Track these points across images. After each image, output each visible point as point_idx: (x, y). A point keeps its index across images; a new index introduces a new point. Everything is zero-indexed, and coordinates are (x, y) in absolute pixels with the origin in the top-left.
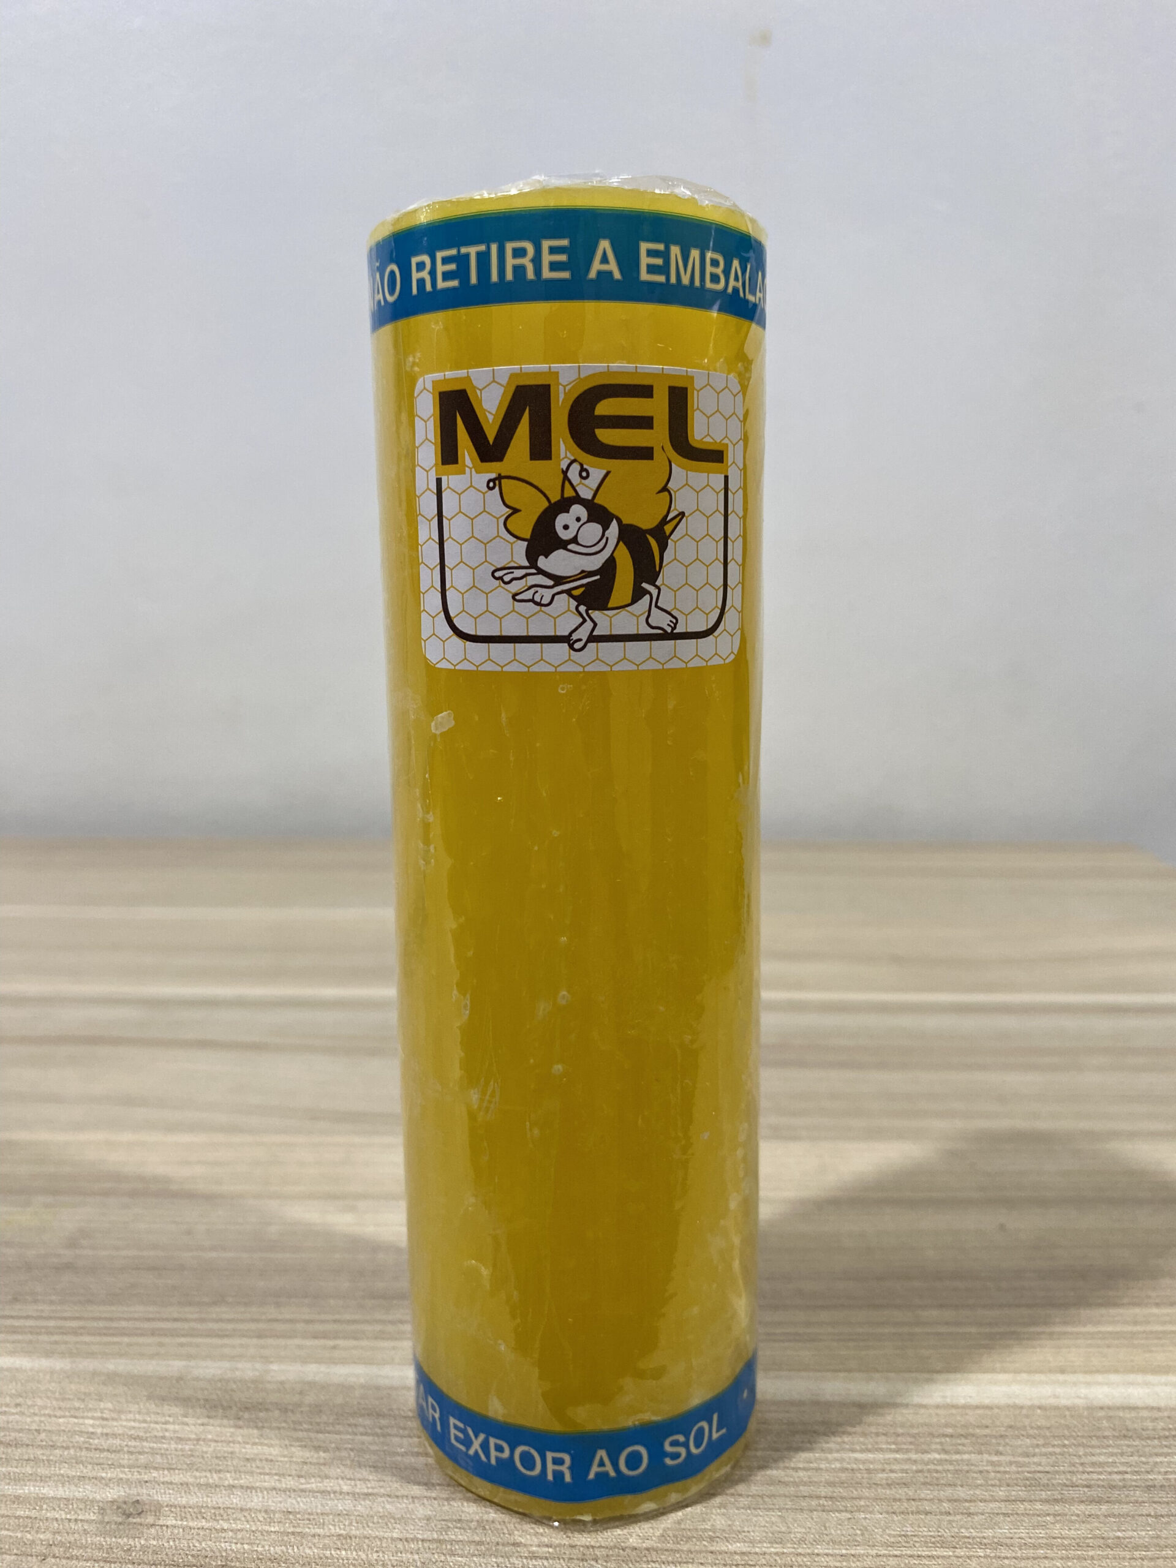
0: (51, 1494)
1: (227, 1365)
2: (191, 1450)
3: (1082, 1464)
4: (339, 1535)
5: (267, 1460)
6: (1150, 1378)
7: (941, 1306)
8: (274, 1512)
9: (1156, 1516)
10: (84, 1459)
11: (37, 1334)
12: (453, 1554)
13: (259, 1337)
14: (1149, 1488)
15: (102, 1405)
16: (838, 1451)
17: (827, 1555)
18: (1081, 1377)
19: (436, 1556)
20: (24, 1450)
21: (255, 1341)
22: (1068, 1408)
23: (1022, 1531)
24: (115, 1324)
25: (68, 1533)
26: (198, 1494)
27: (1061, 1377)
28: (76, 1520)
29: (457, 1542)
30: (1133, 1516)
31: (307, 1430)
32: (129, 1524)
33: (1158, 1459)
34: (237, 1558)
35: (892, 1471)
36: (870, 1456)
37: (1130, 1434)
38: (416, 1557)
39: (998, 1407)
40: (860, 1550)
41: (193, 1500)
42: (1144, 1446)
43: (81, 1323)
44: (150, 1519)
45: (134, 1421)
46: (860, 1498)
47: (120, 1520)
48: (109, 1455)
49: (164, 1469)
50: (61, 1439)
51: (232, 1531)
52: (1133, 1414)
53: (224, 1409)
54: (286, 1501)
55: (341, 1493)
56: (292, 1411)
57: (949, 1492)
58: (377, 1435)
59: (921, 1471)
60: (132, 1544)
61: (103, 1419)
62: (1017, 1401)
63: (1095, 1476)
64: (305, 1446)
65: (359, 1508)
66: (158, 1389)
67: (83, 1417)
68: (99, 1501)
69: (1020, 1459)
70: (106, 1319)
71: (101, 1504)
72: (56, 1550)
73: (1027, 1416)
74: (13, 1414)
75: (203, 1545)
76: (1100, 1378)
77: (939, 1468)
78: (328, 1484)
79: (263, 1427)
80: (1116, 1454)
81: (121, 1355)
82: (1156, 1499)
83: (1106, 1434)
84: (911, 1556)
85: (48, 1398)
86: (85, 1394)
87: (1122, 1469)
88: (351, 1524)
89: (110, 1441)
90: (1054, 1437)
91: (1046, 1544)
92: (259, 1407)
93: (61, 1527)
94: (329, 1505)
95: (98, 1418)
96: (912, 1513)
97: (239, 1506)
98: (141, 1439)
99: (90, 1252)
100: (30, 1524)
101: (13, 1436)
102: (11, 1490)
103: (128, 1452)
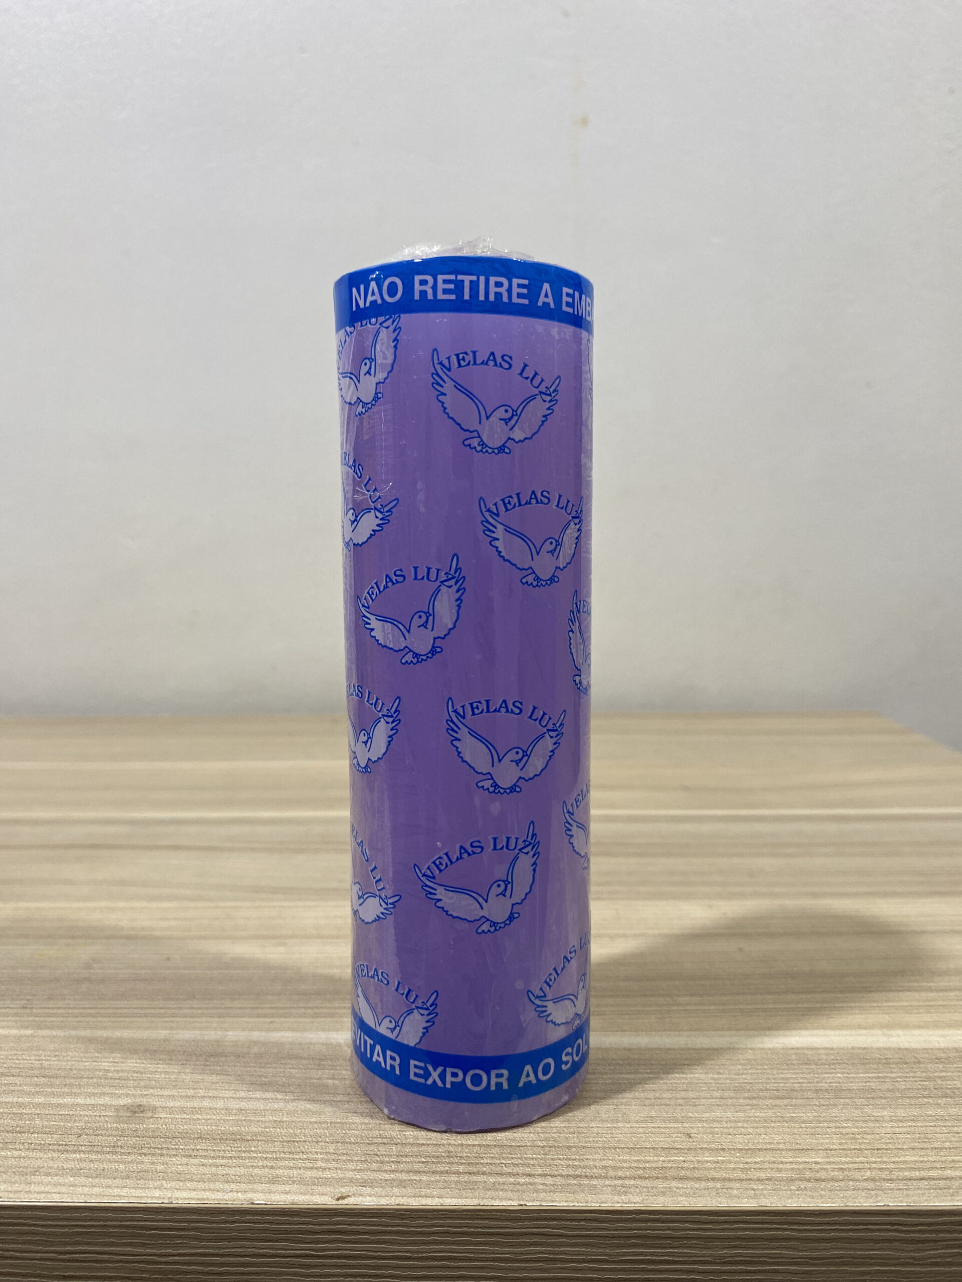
0: (82, 1102)
1: (198, 1032)
2: (175, 1078)
3: (774, 1079)
4: (275, 1121)
5: (226, 1083)
6: (828, 1032)
7: (691, 995)
8: (232, 1110)
10: (103, 1083)
11: (67, 1017)
12: (350, 1129)
13: (220, 1017)
14: (817, 1091)
15: (114, 1055)
16: (611, 1074)
17: (598, 1127)
18: (782, 1032)
19: (339, 1131)
20: (63, 1079)
21: (216, 1019)
22: (770, 1049)
23: (729, 1114)
24: (120, 1011)
25: (95, 1122)
26: (181, 1101)
27: (768, 1032)
28: (100, 1116)
29: (354, 1123)
30: (804, 1106)
31: (252, 1067)
32: (135, 1117)
33: (826, 1076)
34: (208, 1134)
36: (632, 1076)
37: (810, 1062)
38: (326, 1131)
40: (620, 1125)
41: (177, 1104)
42: (817, 1069)
43: (98, 1011)
44: (149, 1114)
45: (136, 1063)
46: (623, 1098)
47: (129, 1115)
48: (120, 1081)
49: (157, 1088)
50: (87, 1073)
51: (204, 1119)
52: (814, 1052)
53: (197, 1056)
54: (240, 1104)
55: (276, 1099)
56: (243, 1057)
57: (683, 1094)
58: (301, 1069)
59: (665, 1083)
60: (138, 1127)
61: (114, 1062)
62: (736, 1046)
63: (782, 1085)
64: (252, 1075)
65: (289, 1106)
66: (151, 1046)
67: (101, 1062)
69: (734, 1077)
70: (113, 1008)
71: (116, 1107)
72: (87, 1131)
73: (741, 1054)
74: (53, 1061)
75: (185, 1127)
76: (794, 1032)
77: (679, 1082)
79: (223, 1065)
80: (798, 1073)
81: (125, 1028)
82: (822, 1096)
83: (794, 1062)
84: (653, 1127)
85: (76, 1051)
86: (101, 1049)
87: (800, 1081)
88: (283, 1115)
89: (121, 1074)
90: (758, 1064)
91: (744, 1120)
92: (222, 1054)
93: (90, 1119)
94: (269, 1105)
95: (111, 1062)
96: (657, 1105)
97: (208, 1106)
98: (142, 1073)
99: (100, 971)
100: (69, 1118)
101: (54, 1072)
102: (54, 1101)
103: (133, 1080)
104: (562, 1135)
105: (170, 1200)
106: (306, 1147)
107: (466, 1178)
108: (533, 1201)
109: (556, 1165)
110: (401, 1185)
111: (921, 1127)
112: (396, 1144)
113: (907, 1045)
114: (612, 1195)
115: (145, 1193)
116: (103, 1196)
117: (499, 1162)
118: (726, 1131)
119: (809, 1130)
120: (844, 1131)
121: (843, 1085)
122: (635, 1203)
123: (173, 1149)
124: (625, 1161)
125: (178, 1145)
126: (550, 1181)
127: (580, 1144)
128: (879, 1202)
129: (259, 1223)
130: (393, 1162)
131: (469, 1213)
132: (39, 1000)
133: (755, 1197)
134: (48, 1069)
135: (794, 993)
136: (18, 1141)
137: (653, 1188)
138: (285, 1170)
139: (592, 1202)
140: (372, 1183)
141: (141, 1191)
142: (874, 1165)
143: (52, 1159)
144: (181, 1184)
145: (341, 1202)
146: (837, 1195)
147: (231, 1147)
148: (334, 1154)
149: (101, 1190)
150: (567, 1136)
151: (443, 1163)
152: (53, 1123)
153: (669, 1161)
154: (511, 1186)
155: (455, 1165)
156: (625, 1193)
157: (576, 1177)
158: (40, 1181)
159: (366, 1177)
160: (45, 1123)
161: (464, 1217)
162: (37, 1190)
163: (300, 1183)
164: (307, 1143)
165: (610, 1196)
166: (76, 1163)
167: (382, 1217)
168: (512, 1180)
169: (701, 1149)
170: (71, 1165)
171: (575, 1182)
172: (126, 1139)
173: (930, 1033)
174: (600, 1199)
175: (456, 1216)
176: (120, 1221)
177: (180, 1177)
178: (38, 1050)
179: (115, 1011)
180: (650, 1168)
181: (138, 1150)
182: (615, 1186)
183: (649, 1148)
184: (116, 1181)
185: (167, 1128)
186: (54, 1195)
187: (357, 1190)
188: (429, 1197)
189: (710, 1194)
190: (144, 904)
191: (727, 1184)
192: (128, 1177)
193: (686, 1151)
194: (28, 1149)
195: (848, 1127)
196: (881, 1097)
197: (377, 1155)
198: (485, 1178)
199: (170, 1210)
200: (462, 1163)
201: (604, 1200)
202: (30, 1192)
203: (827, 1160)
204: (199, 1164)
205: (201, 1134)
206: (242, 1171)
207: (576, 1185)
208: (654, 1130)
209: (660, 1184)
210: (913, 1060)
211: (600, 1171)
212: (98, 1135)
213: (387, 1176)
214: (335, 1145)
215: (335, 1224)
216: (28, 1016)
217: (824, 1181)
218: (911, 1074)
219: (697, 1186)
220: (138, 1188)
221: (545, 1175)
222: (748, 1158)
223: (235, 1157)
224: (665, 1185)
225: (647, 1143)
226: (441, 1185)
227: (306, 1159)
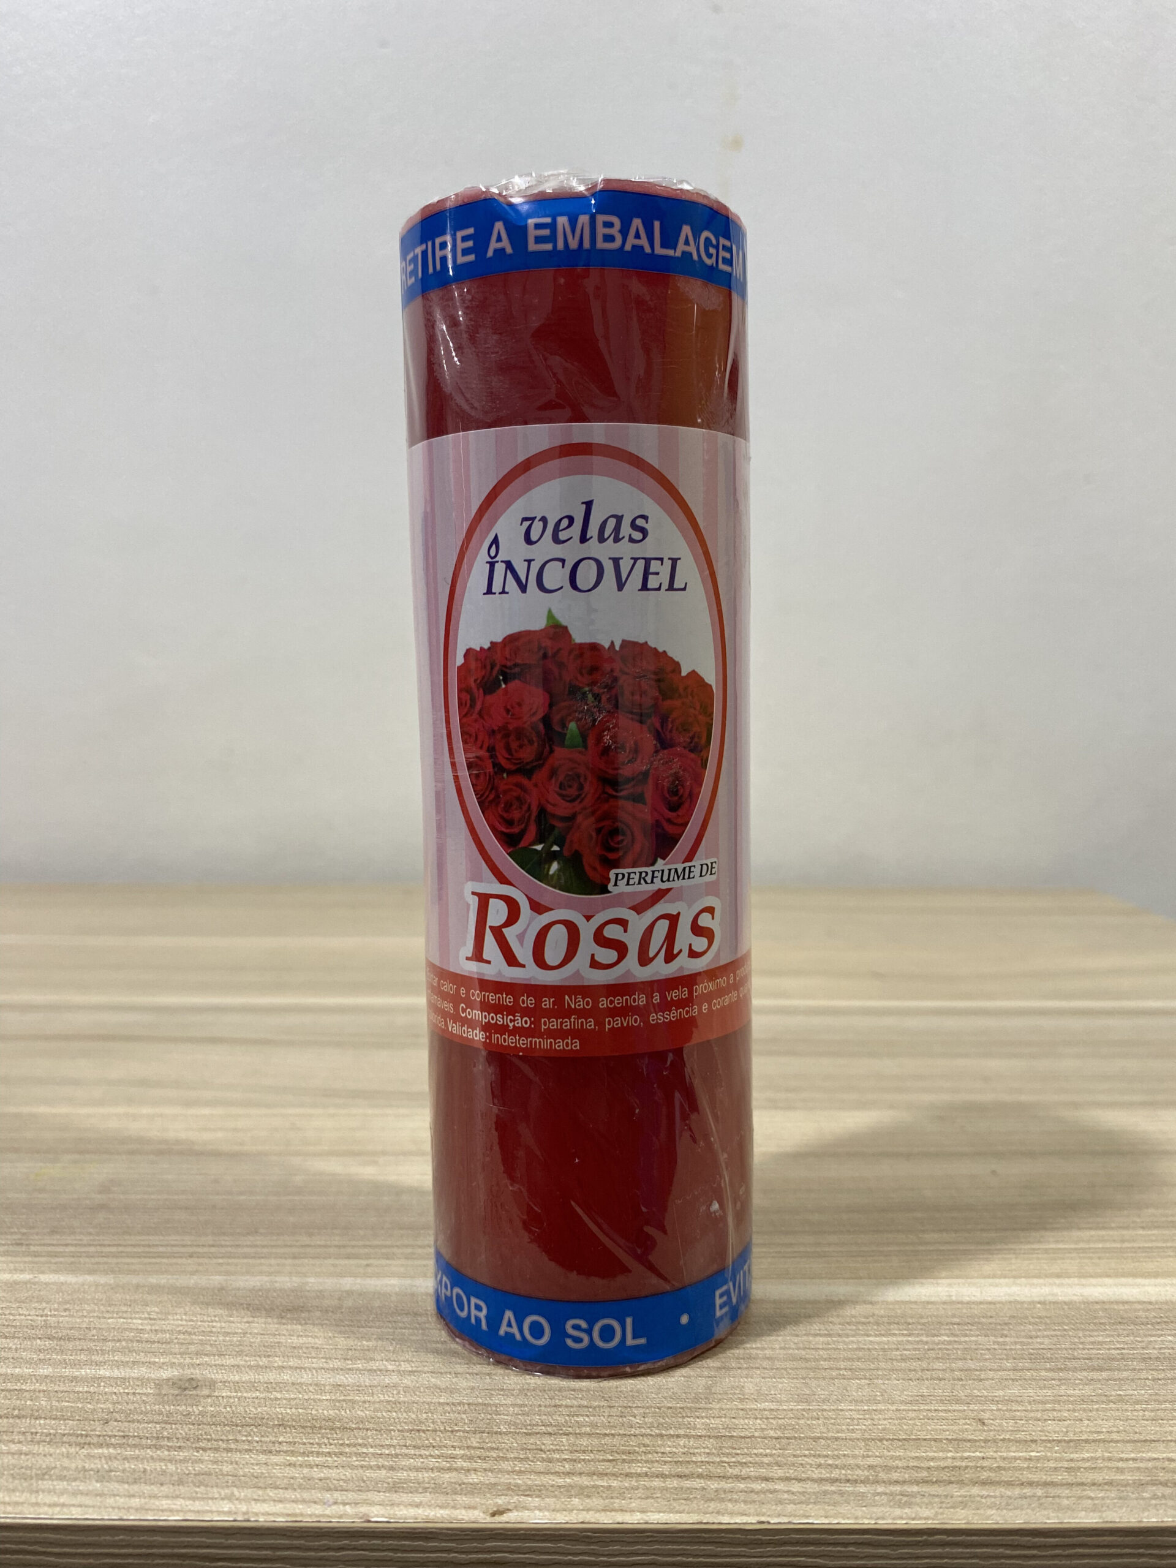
0: (108, 1374)
1: (266, 1279)
2: (239, 1341)
3: (1082, 1343)
4: (388, 1402)
5: (312, 1347)
6: (1139, 1281)
7: (941, 1231)
8: (324, 1385)
9: (1154, 1380)
10: (136, 1349)
11: (78, 1257)
12: (498, 1413)
13: (294, 1258)
14: (1144, 1360)
15: (149, 1309)
16: (853, 1336)
17: (851, 1410)
18: (1076, 1280)
20: (77, 1343)
21: (289, 1261)
22: (1065, 1303)
23: (1031, 1392)
24: (151, 1250)
25: (127, 1403)
26: (250, 1373)
27: (1057, 1281)
28: (134, 1393)
29: (502, 1405)
30: (1132, 1380)
31: (349, 1326)
32: (186, 1395)
33: (1152, 1339)
34: (293, 1420)
35: (905, 1350)
37: (1125, 1321)
38: (464, 1416)
39: (999, 1303)
40: (881, 1407)
41: (246, 1378)
42: (1138, 1329)
43: (121, 1249)
44: (206, 1392)
45: (181, 1320)
46: (877, 1369)
47: (176, 1392)
48: (160, 1345)
49: (214, 1355)
50: (112, 1334)
51: (286, 1399)
52: (1127, 1307)
53: (266, 1310)
54: (335, 1377)
55: (387, 1371)
56: (332, 1312)
57: (960, 1364)
58: (417, 1329)
59: (932, 1349)
60: (191, 1410)
61: (150, 1319)
62: (1018, 1299)
63: (1095, 1352)
64: (349, 1337)
65: (405, 1381)
66: (202, 1296)
67: (131, 1318)
68: (155, 1380)
69: (1024, 1340)
70: (144, 1246)
71: (157, 1382)
72: (117, 1416)
73: (1027, 1309)
74: (62, 1316)
75: (259, 1410)
76: (1093, 1281)
77: (950, 1347)
78: (374, 1365)
79: (306, 1324)
80: (1113, 1336)
81: (162, 1273)
82: (1153, 1367)
83: (1103, 1321)
84: (928, 1410)
85: (95, 1304)
86: (131, 1301)
87: (1122, 1346)
88: (398, 1393)
89: (160, 1335)
90: (1054, 1323)
91: (1053, 1401)
92: (301, 1309)
93: (120, 1399)
94: (377, 1379)
95: (146, 1319)
96: (927, 1379)
97: (290, 1381)
98: (190, 1334)
99: (122, 1197)
100: (91, 1397)
101: (65, 1332)
102: (67, 1372)
103: (178, 1343)
104: (802, 1422)
105: (246, 1517)
106: (438, 1439)
107: (675, 1483)
108: (779, 1516)
109: (802, 1464)
110: (582, 1494)
112: (567, 1435)
114: (890, 1507)
115: (208, 1505)
116: (147, 1510)
117: (718, 1460)
118: (1032, 1415)
119: (1146, 1413)
122: (926, 1519)
123: (244, 1441)
124: (900, 1458)
125: (250, 1435)
126: (796, 1487)
127: (830, 1434)
129: (378, 1550)
130: (565, 1460)
131: (686, 1535)
132: (37, 1234)
133: (1095, 1509)
134: (55, 1328)
136: (16, 1430)
137: (946, 1496)
138: (410, 1473)
139: (863, 1518)
140: (540, 1491)
141: (202, 1503)
143: (68, 1456)
144: (260, 1492)
145: (497, 1519)
147: (328, 1438)
148: (479, 1448)
149: (143, 1500)
150: (809, 1422)
151: (639, 1461)
152: (66, 1404)
153: (963, 1459)
154: (742, 1496)
155: (655, 1465)
156: (909, 1505)
157: (833, 1481)
158: (51, 1487)
159: (529, 1482)
160: (54, 1403)
161: (679, 1540)
162: (48, 1502)
163: (434, 1491)
164: (438, 1433)
165: (888, 1509)
166: (104, 1461)
167: (559, 1541)
168: (742, 1486)
169: (1003, 1440)
170: (97, 1464)
171: (833, 1488)
172: (174, 1426)
174: (874, 1512)
175: (669, 1539)
176: (173, 1547)
177: (258, 1482)
178: (40, 1302)
179: (147, 1249)
180: (937, 1468)
181: (193, 1443)
182: (891, 1494)
183: (930, 1440)
184: (165, 1489)
185: (233, 1413)
186: (72, 1508)
187: (520, 1501)
188: (626, 1511)
189: (1030, 1505)
190: (179, 1110)
191: (1053, 1491)
192: (180, 1482)
193: (983, 1444)
194: (32, 1441)
197: (541, 1450)
198: (702, 1483)
199: (245, 1531)
200: (666, 1462)
201: (880, 1515)
202: (37, 1504)
204: (284, 1464)
205: (283, 1420)
206: (348, 1473)
207: (835, 1492)
208: (930, 1414)
209: (956, 1492)
211: (866, 1473)
212: (133, 1421)
213: (560, 1481)
214: (478, 1436)
215: (490, 1552)
216: (24, 1256)
219: (1009, 1493)
220: (198, 1498)
221: (788, 1479)
222: (1072, 1453)
223: (335, 1454)
224: (962, 1492)
225: (925, 1433)
226: (640, 1493)
227: (439, 1457)
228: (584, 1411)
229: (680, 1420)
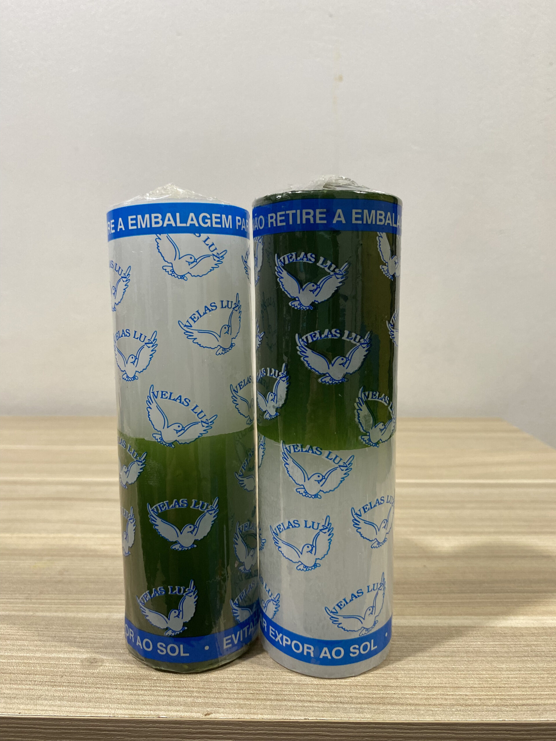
0: (62, 656)
2: (113, 642)
6: (473, 617)
9: (468, 661)
10: (73, 645)
11: (51, 604)
14: (467, 652)
15: (78, 628)
18: (447, 617)
20: (51, 642)
22: (441, 627)
23: (419, 666)
24: (80, 601)
25: (70, 669)
26: (117, 656)
27: (440, 617)
28: (72, 664)
30: (460, 661)
32: (92, 665)
33: (472, 643)
37: (463, 635)
39: (415, 627)
41: (115, 658)
43: (67, 601)
44: (100, 664)
45: (91, 633)
47: (89, 664)
48: (83, 644)
49: (103, 648)
50: (64, 639)
51: (130, 667)
52: (465, 629)
57: (393, 654)
60: (94, 671)
61: (79, 632)
62: (422, 625)
63: (447, 649)
67: (72, 632)
68: (80, 659)
72: (66, 674)
73: (425, 630)
74: (45, 631)
75: (120, 672)
76: (454, 617)
80: (456, 642)
81: (84, 612)
82: (469, 656)
83: (454, 635)
85: (58, 626)
86: (71, 624)
87: (458, 646)
89: (83, 640)
91: (427, 670)
93: (67, 667)
95: (77, 632)
98: (94, 639)
99: (68, 577)
100: (56, 666)
101: (46, 638)
103: (90, 643)
105: (114, 715)
106: (187, 684)
107: (275, 703)
108: (312, 717)
110: (240, 707)
111: (523, 674)
112: (236, 683)
113: (516, 626)
115: (100, 710)
116: (77, 712)
117: (293, 693)
118: (417, 676)
119: (462, 676)
120: (481, 676)
121: (482, 649)
122: (368, 718)
123: (114, 685)
124: (362, 693)
125: (116, 682)
126: (321, 705)
128: (500, 718)
129: (163, 728)
130: (235, 693)
131: (277, 723)
132: (35, 594)
133: (433, 715)
134: (42, 636)
135: (454, 593)
136: (28, 680)
137: (377, 709)
138: (176, 698)
139: (344, 717)
140: (224, 706)
141: (98, 710)
142: (497, 697)
143: (48, 690)
144: (119, 705)
145: (207, 717)
146: (477, 714)
147: (146, 684)
149: (76, 708)
151: (263, 694)
152: (46, 669)
153: (386, 694)
154: (300, 708)
155: (269, 695)
156: (362, 713)
157: (335, 703)
158: (42, 703)
159: (220, 702)
160: (43, 668)
161: (274, 725)
162: (40, 709)
163: (184, 705)
164: (188, 682)
165: (354, 714)
166: (61, 693)
167: (230, 725)
168: (300, 704)
169: (403, 686)
170: (59, 694)
171: (335, 706)
172: (87, 678)
173: (529, 618)
174: (349, 716)
175: (270, 725)
176: (86, 726)
177: (119, 701)
178: (36, 624)
179: (78, 601)
180: (376, 698)
181: (95, 685)
182: (357, 708)
183: (375, 686)
184: (84, 704)
185: (110, 673)
186: (50, 712)
187: (216, 710)
189: (408, 713)
190: (91, 535)
191: (418, 707)
192: (90, 701)
193: (395, 688)
194: (34, 684)
195: (484, 674)
196: (502, 657)
197: (226, 689)
198: (286, 703)
199: (114, 721)
200: (273, 694)
201: (351, 716)
202: (37, 710)
203: (472, 693)
204: (129, 694)
206: (153, 698)
207: (335, 707)
208: (377, 675)
209: (382, 707)
210: (519, 634)
211: (348, 699)
212: (72, 676)
213: (232, 702)
214: (203, 683)
215: (204, 729)
216: (29, 604)
217: (470, 706)
218: (518, 643)
219: (401, 708)
220: (96, 708)
221: (318, 702)
222: (429, 692)
223: (148, 690)
224: (384, 708)
225: (374, 683)
226: (262, 707)
227: (187, 691)
228: (245, 673)
229: (281, 677)
